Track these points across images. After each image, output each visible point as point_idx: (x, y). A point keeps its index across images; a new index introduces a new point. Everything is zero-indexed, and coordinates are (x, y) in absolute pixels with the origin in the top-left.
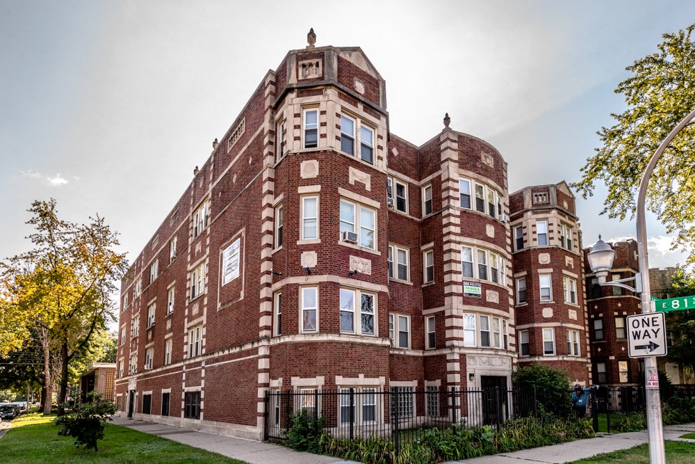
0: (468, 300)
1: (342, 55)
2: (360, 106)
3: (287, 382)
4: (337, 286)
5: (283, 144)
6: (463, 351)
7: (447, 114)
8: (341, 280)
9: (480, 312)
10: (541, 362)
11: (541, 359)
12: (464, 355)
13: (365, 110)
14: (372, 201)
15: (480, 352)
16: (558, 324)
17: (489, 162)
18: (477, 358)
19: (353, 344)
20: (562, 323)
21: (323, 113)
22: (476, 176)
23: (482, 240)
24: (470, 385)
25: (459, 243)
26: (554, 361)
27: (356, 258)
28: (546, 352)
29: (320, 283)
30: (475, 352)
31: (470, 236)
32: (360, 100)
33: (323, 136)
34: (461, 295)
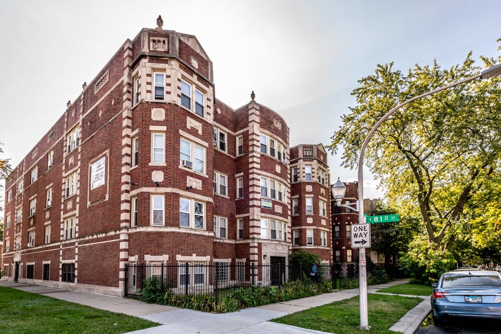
0: (264, 210)
1: (182, 39)
2: (195, 77)
3: (141, 258)
4: (178, 196)
5: (138, 94)
6: (260, 241)
7: (253, 92)
8: (181, 192)
9: (271, 218)
10: (305, 249)
11: (306, 247)
12: (261, 243)
13: (198, 79)
14: (203, 141)
15: (270, 242)
16: (315, 227)
17: (279, 126)
18: (268, 246)
19: (189, 235)
20: (317, 227)
21: (168, 77)
22: (270, 134)
23: (273, 174)
24: (264, 262)
25: (259, 174)
26: (313, 249)
27: (192, 179)
28: (308, 244)
29: (166, 193)
30: (267, 242)
31: (266, 170)
32: (195, 73)
33: (168, 93)
34: (260, 207)
